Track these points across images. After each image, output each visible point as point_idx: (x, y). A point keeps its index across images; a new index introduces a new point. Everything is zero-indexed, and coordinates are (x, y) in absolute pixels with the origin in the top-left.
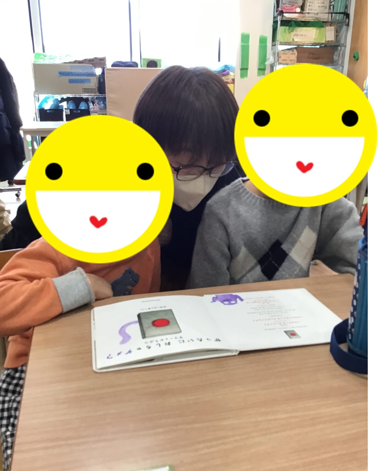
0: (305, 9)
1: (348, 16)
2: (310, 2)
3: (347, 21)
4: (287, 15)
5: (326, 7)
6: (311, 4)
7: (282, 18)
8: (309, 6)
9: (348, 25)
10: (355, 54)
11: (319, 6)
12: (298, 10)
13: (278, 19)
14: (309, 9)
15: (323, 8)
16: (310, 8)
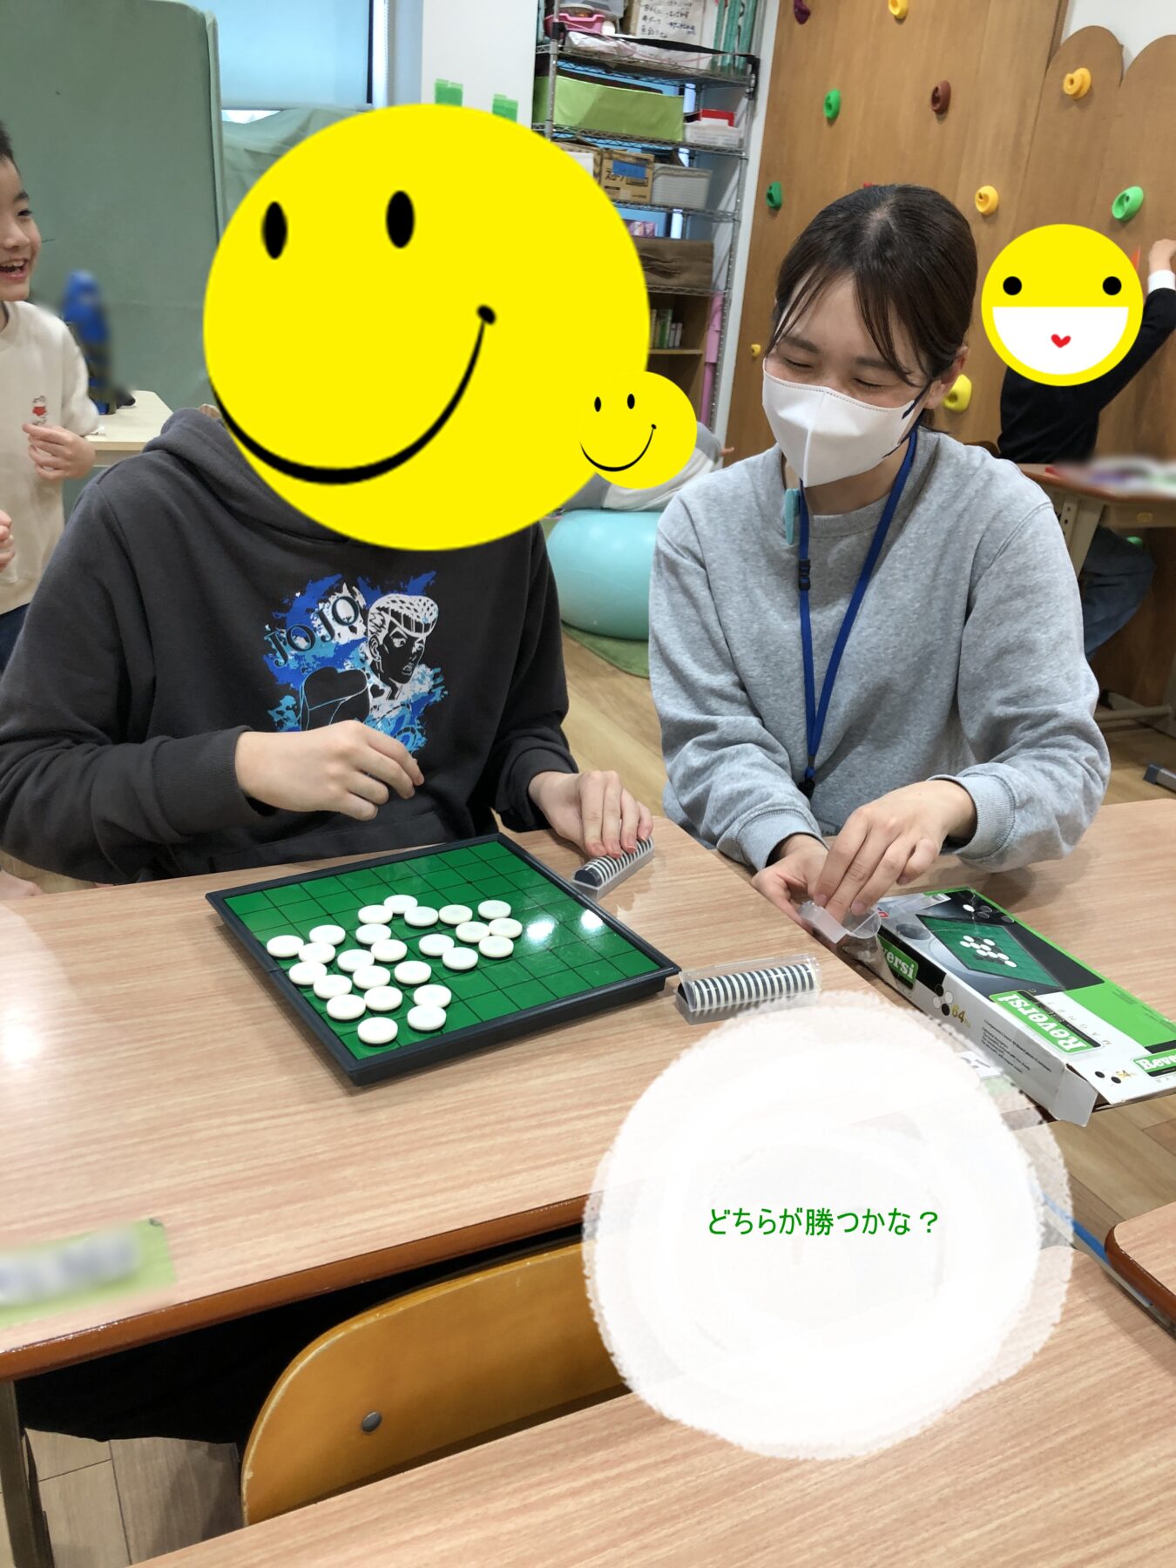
0: (632, 28)
1: (754, 62)
2: (647, 7)
3: (753, 82)
4: (577, 39)
5: (693, 28)
6: (650, 14)
7: (561, 49)
8: (645, 18)
9: (753, 96)
10: (771, 188)
11: (671, 24)
12: (608, 29)
13: (548, 48)
14: (643, 30)
15: (685, 30)
16: (648, 25)
